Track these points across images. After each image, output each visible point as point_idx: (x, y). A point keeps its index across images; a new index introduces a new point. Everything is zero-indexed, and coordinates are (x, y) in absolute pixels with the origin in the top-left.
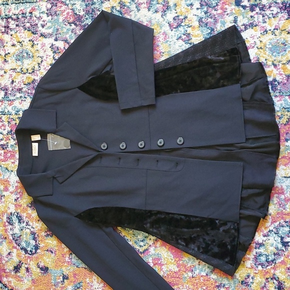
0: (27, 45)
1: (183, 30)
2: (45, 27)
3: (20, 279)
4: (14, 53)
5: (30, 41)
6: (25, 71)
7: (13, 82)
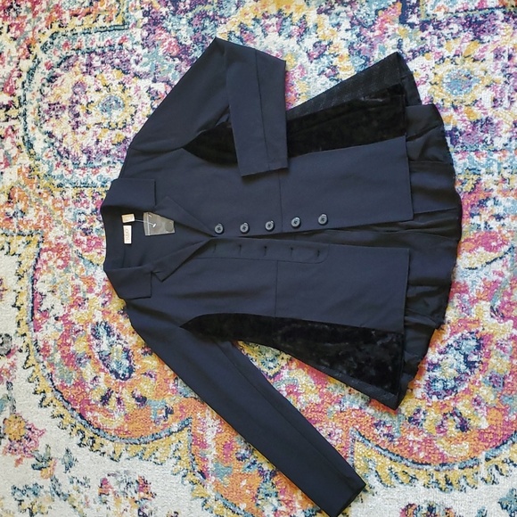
0: (116, 90)
1: (326, 62)
2: (140, 64)
3: (109, 414)
4: (100, 102)
5: (119, 83)
6: (114, 126)
7: (98, 141)
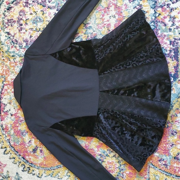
0: (40, 14)
1: (137, 3)
2: (51, 2)
3: (36, 157)
4: (32, 19)
5: (41, 11)
6: (38, 30)
7: (31, 37)
